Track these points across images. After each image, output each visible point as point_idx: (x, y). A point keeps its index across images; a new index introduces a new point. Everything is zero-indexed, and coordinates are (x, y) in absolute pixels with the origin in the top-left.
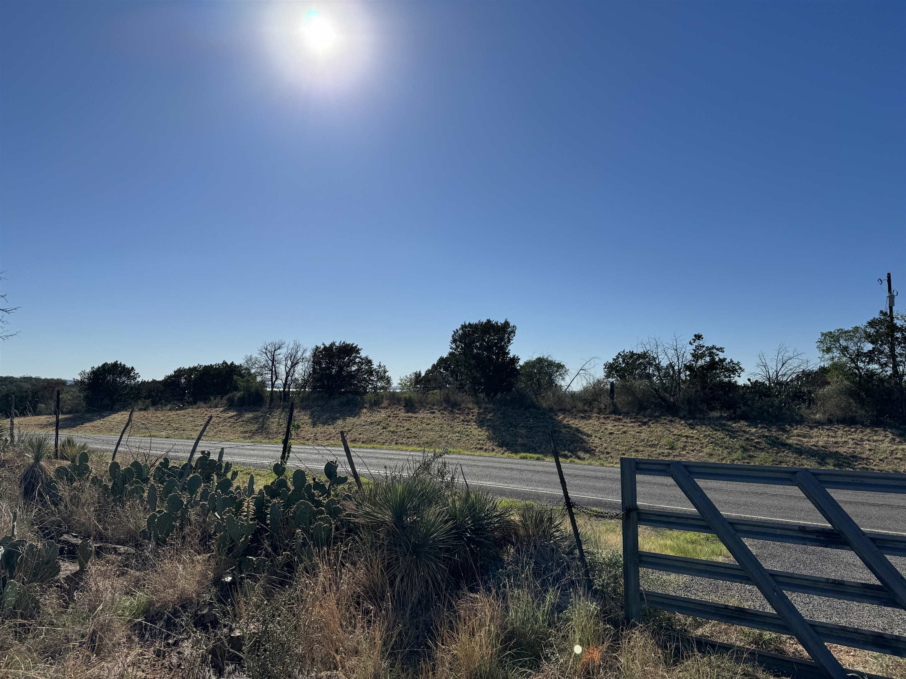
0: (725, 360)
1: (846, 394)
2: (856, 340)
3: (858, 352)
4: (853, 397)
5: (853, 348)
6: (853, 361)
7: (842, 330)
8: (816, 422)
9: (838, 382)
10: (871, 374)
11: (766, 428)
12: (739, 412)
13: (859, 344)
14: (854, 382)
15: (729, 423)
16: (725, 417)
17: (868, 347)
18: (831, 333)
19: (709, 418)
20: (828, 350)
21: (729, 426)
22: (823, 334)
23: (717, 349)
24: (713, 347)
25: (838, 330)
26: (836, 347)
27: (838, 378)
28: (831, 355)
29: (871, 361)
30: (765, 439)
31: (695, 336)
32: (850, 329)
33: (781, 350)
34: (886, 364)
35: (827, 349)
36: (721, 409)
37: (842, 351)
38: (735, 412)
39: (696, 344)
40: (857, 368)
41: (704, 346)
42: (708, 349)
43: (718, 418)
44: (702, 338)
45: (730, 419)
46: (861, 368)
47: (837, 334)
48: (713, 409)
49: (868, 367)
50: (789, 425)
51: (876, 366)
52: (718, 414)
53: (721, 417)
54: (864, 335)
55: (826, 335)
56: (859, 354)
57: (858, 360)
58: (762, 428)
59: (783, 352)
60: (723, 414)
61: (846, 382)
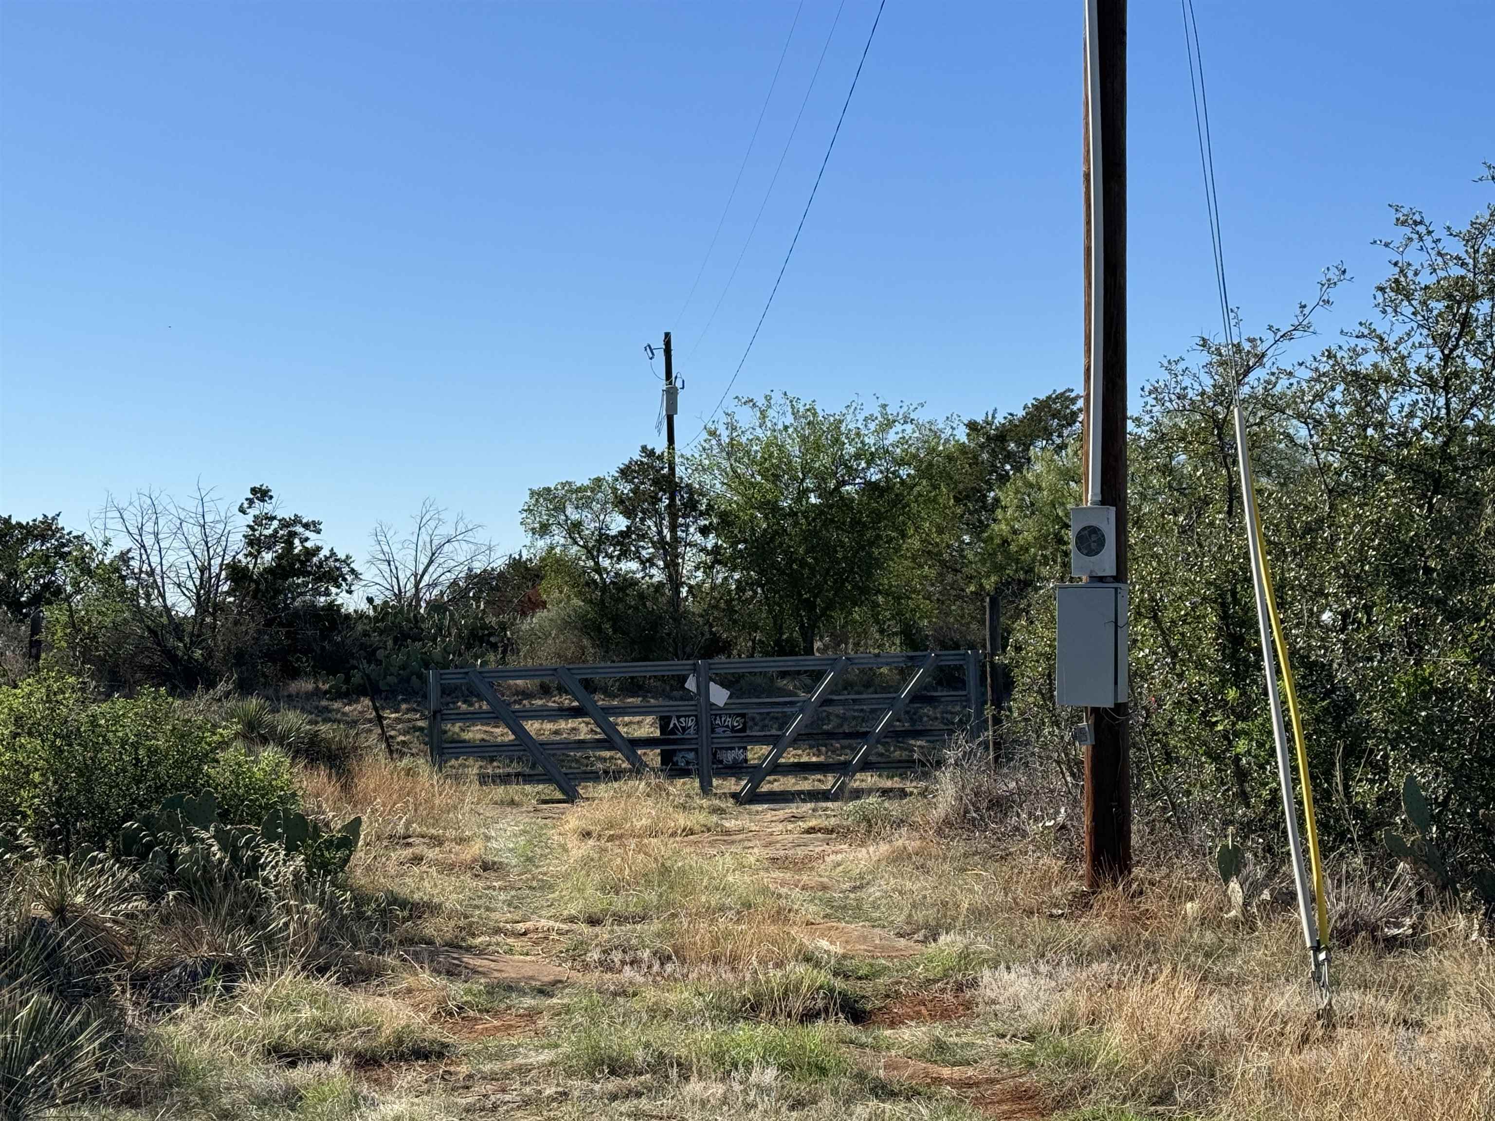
0: (318, 549)
1: (576, 628)
2: (596, 507)
3: (601, 535)
4: (589, 634)
5: (590, 526)
6: (590, 553)
7: (570, 484)
8: (517, 693)
9: (561, 602)
10: (626, 583)
11: (415, 711)
12: (357, 678)
13: (602, 517)
14: (591, 602)
15: (336, 705)
16: (326, 692)
17: (618, 523)
18: (548, 490)
19: (289, 696)
20: (544, 530)
21: (338, 711)
22: (533, 493)
23: (306, 526)
24: (297, 520)
25: (563, 485)
26: (559, 524)
27: (561, 592)
28: (549, 542)
29: (625, 554)
30: (417, 734)
31: (254, 490)
32: (587, 483)
33: (427, 517)
34: (651, 561)
35: (541, 528)
36: (315, 675)
37: (570, 533)
38: (347, 680)
39: (253, 512)
40: (598, 569)
41: (274, 518)
42: (285, 524)
43: (309, 696)
44: (271, 497)
45: (338, 695)
46: (605, 569)
47: (561, 493)
48: (294, 674)
49: (618, 566)
50: (465, 702)
51: (634, 565)
52: (310, 686)
53: (317, 693)
54: (611, 497)
55: (539, 494)
56: (603, 538)
57: (599, 551)
58: (408, 711)
59: (432, 524)
60: (320, 685)
61: (577, 602)
